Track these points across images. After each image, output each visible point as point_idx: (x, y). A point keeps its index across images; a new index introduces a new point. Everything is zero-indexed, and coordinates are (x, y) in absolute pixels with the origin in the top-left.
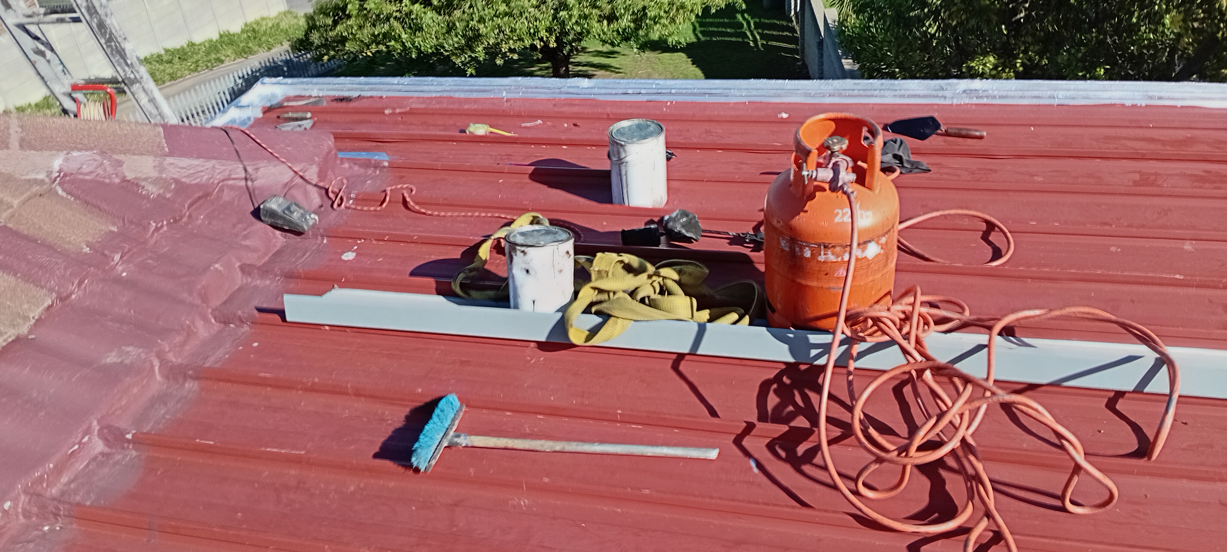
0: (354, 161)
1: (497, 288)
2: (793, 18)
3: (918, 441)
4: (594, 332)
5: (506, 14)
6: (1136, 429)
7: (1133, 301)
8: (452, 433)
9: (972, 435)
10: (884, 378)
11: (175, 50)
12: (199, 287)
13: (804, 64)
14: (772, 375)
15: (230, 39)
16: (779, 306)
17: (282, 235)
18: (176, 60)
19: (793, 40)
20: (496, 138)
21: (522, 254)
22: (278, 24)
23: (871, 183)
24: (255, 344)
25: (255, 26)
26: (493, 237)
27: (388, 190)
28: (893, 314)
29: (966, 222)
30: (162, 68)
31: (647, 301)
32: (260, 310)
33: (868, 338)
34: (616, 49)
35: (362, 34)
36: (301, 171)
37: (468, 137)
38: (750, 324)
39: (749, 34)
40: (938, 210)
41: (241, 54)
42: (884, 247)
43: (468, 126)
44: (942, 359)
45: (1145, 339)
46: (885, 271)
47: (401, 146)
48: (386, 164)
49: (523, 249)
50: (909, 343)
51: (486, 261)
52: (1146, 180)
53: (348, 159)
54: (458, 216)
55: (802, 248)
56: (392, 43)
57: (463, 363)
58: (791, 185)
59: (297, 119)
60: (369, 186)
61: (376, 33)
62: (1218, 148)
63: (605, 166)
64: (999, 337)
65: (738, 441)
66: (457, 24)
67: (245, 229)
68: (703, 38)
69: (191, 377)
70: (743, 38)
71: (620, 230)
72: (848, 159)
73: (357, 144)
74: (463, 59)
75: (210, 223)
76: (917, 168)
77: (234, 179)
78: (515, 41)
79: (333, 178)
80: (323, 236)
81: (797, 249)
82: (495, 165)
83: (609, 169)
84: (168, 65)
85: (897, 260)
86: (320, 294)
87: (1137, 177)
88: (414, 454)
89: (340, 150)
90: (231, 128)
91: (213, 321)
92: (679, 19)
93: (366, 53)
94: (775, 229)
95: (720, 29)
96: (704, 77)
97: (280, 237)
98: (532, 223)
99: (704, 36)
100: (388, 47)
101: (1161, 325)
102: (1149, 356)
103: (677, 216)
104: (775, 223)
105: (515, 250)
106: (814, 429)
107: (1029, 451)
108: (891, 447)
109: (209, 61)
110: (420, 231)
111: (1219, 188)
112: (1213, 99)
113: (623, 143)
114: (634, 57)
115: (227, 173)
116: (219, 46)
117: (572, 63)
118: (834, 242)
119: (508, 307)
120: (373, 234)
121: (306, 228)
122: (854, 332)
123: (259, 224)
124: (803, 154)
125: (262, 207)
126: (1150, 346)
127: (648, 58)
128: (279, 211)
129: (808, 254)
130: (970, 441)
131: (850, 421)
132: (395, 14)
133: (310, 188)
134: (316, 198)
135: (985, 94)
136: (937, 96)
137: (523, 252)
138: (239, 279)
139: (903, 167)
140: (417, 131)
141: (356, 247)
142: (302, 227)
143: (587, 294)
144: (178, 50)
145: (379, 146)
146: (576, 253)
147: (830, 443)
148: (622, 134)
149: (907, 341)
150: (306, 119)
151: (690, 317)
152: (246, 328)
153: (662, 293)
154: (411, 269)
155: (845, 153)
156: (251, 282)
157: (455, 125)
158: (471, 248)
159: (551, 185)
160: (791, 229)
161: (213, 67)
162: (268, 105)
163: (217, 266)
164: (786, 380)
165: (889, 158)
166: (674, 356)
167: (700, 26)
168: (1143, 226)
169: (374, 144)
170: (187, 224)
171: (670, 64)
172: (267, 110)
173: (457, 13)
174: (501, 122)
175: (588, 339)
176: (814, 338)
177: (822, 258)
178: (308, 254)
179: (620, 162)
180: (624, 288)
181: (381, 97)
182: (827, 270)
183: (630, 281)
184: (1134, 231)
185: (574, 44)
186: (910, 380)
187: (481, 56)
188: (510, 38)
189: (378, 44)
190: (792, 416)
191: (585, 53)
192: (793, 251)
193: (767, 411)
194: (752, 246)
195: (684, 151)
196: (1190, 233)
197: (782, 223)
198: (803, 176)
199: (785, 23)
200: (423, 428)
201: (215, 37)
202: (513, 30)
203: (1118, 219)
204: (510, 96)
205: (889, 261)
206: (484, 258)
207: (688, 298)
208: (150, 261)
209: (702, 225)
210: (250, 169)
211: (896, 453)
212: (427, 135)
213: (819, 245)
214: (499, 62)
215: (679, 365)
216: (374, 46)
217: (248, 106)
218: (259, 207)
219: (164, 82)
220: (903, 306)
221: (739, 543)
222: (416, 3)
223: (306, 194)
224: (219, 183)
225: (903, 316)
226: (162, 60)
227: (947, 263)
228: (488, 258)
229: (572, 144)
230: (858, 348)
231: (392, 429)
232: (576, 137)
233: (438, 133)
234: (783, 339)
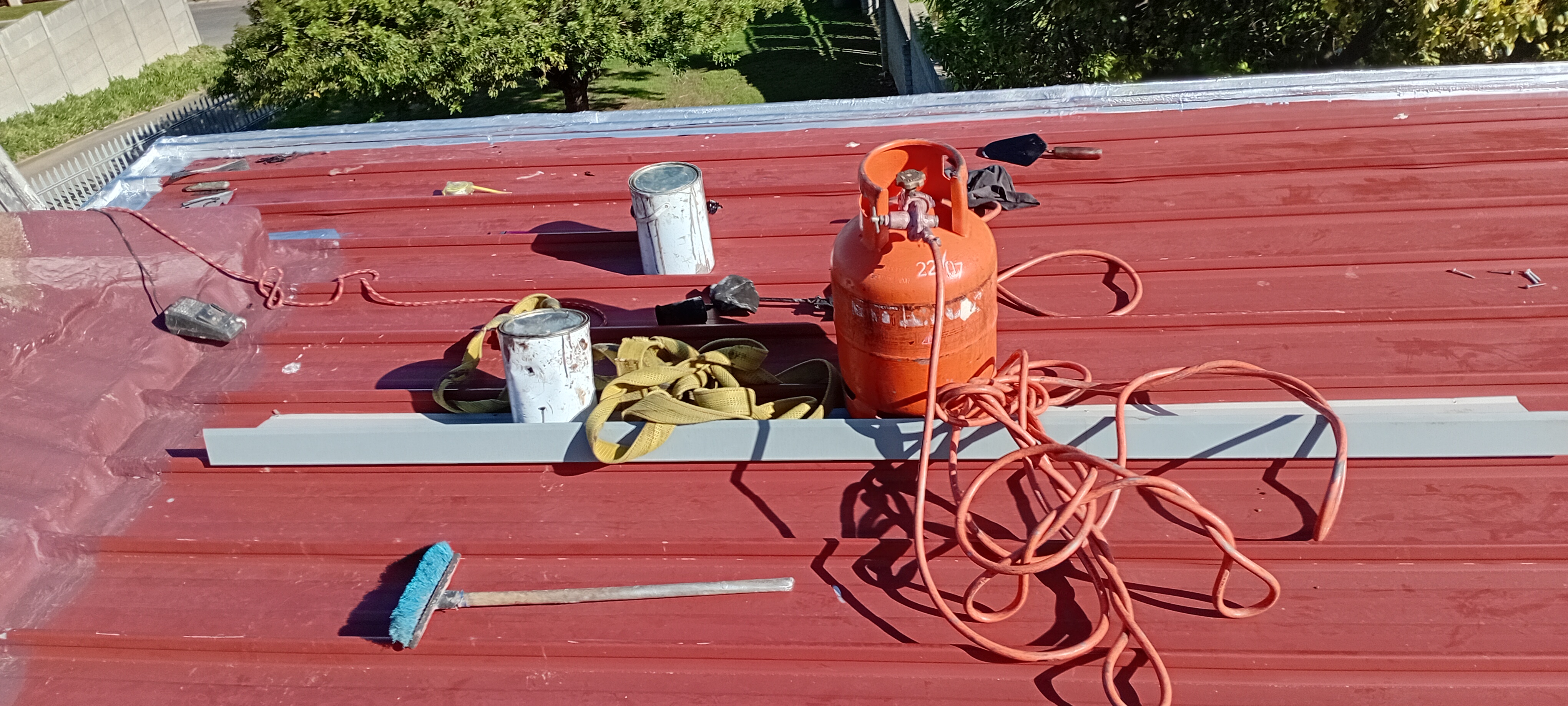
0: (292, 244)
1: (494, 395)
2: (872, 18)
3: (1036, 543)
4: (626, 443)
5: (497, 32)
6: (1300, 503)
7: (1286, 347)
8: (443, 591)
9: (1104, 531)
10: (994, 468)
11: (50, 106)
12: (87, 427)
13: (888, 74)
14: (858, 477)
15: (125, 87)
16: (859, 390)
17: (197, 348)
18: (52, 120)
19: (874, 46)
20: (483, 198)
21: (521, 349)
22: (190, 63)
23: (959, 227)
24: (171, 500)
25: (158, 68)
26: (485, 329)
27: (341, 277)
28: (996, 388)
29: (1084, 264)
30: (32, 131)
31: (692, 398)
32: (174, 453)
33: (970, 422)
34: (646, 68)
35: (305, 70)
36: (218, 262)
37: (445, 199)
38: (825, 417)
39: (817, 40)
40: (1050, 252)
41: (140, 106)
42: (980, 303)
43: (444, 185)
44: (1062, 440)
45: (1302, 394)
46: (983, 334)
47: (356, 218)
48: (337, 244)
49: (522, 341)
50: (1020, 424)
51: (478, 361)
52: (1297, 196)
53: (283, 242)
54: (439, 304)
55: (879, 313)
56: (348, 78)
57: (455, 500)
58: (861, 236)
59: (210, 192)
60: (316, 275)
61: (324, 67)
62: (1381, 150)
63: (627, 225)
64: (1130, 406)
65: (818, 566)
66: (434, 47)
67: (145, 345)
68: (759, 50)
69: (85, 552)
70: (810, 46)
71: (654, 306)
72: (927, 197)
73: (295, 220)
74: (444, 93)
75: (96, 340)
76: (1022, 201)
77: (125, 280)
78: (512, 65)
79: (265, 268)
80: (254, 345)
81: (874, 314)
82: (486, 234)
83: (635, 230)
84: (41, 128)
85: (998, 318)
86: (254, 425)
87: (1286, 193)
88: (393, 624)
89: (272, 230)
90: (116, 210)
91: (110, 473)
92: (726, 27)
93: (312, 94)
94: (845, 291)
95: (780, 37)
96: (763, 100)
97: (194, 349)
98: (537, 307)
99: (760, 46)
100: (341, 84)
101: (1322, 375)
102: (1310, 415)
103: (726, 283)
104: (844, 283)
105: (512, 343)
106: (912, 540)
107: (1175, 542)
108: (1006, 553)
109: (97, 118)
110: (387, 328)
111: (1386, 199)
112: (1369, 90)
113: (648, 195)
114: (671, 78)
115: (116, 272)
116: (110, 97)
117: (591, 90)
118: (917, 303)
119: (511, 421)
120: (322, 336)
121: (230, 335)
122: (955, 415)
123: (165, 336)
124: (871, 195)
125: (166, 313)
126: (1308, 402)
127: (691, 78)
128: (191, 316)
129: (886, 319)
130: (1101, 537)
131: (953, 526)
132: (347, 41)
133: (233, 283)
134: (242, 295)
135: (1096, 102)
136: (1040, 108)
137: (523, 345)
138: (142, 412)
139: (1006, 201)
140: (377, 196)
141: (301, 356)
142: (224, 334)
143: (613, 394)
144: (54, 106)
145: (326, 220)
146: (593, 341)
147: (929, 557)
148: (648, 183)
149: (1017, 422)
150: (224, 190)
151: (748, 413)
152: (156, 479)
153: (710, 385)
154: (378, 378)
155: (924, 190)
156: (159, 414)
157: (426, 185)
158: (458, 344)
159: (561, 256)
160: (865, 290)
161: (103, 126)
162: (169, 174)
163: (109, 396)
164: (876, 483)
165: (984, 192)
166: (734, 466)
167: (755, 35)
168: (1295, 253)
169: (319, 218)
170: (64, 343)
171: (719, 84)
172: (168, 182)
173: (432, 34)
174: (488, 176)
175: (619, 453)
176: (906, 427)
177: (904, 323)
178: (235, 370)
179: (648, 220)
180: (660, 382)
181: (324, 153)
182: (911, 338)
183: (668, 373)
184: (1285, 260)
185: (590, 65)
186: (1025, 471)
187: (468, 88)
188: (503, 62)
189: (328, 80)
190: (885, 527)
191: (608, 76)
192: (868, 317)
193: (854, 523)
194: (823, 313)
195: (732, 199)
196: (1353, 256)
197: (852, 284)
198: (874, 223)
199: (861, 24)
200: (404, 588)
201: (104, 86)
202: (508, 51)
203: (1265, 247)
204: (499, 140)
205: (988, 321)
206: (475, 357)
207: (743, 389)
208: (16, 397)
209: (759, 292)
210: (146, 265)
211: (1010, 561)
212: (391, 201)
213: (900, 307)
214: (492, 93)
215: (740, 476)
216: (322, 83)
217: (141, 178)
218: (163, 314)
219: (37, 151)
220: (1010, 376)
221: (828, 697)
222: (375, 24)
223: (228, 291)
224: (106, 286)
225: (1010, 389)
226: (32, 121)
227: (1063, 316)
228: (480, 356)
229: (586, 199)
230: (959, 435)
231: (364, 593)
232: (589, 191)
233: (405, 197)
234: (867, 432)
